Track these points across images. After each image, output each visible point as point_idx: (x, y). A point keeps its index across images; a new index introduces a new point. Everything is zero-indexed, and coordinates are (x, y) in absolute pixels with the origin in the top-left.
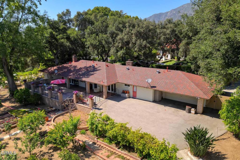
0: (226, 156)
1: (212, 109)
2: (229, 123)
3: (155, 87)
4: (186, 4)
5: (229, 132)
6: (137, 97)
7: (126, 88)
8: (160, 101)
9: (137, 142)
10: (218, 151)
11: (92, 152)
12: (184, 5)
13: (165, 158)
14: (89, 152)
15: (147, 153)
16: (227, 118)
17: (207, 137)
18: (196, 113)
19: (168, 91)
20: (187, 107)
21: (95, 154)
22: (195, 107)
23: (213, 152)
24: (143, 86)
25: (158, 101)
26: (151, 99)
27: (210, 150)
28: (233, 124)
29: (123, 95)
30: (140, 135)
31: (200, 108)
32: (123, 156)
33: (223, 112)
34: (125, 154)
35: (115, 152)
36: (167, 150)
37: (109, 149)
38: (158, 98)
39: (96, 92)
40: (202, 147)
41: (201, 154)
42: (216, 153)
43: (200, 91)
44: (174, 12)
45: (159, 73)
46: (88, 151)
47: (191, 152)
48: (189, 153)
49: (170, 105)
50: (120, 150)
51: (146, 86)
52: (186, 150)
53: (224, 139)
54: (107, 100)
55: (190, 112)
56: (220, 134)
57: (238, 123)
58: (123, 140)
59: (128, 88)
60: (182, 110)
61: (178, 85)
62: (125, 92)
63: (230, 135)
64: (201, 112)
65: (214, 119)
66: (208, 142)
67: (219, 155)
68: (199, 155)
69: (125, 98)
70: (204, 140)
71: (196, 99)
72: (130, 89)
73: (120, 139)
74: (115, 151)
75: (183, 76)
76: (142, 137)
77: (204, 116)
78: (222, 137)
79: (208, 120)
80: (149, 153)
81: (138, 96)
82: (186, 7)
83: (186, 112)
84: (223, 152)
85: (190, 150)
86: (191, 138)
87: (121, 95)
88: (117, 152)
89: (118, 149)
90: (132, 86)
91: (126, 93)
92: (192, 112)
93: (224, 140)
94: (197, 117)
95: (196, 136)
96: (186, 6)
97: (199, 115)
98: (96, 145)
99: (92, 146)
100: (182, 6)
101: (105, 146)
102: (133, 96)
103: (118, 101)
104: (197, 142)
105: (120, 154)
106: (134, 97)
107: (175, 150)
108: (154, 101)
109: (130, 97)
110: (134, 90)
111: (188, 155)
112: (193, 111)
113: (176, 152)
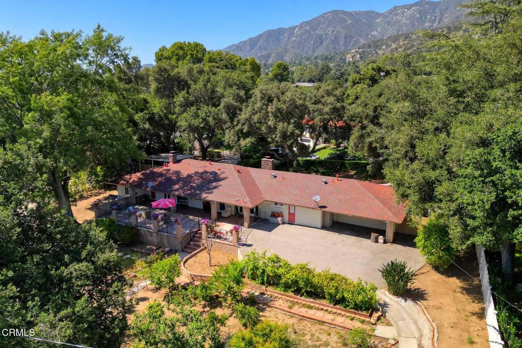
0: (426, 292)
1: (404, 235)
2: (427, 253)
3: (326, 207)
4: (329, 12)
5: (428, 265)
6: (296, 223)
7: (277, 209)
8: (331, 227)
9: (327, 285)
10: (416, 288)
11: (265, 304)
12: (326, 13)
13: (363, 299)
14: (261, 305)
15: (341, 297)
16: (424, 247)
17: (406, 272)
18: (385, 242)
19: (345, 213)
20: (373, 235)
21: (270, 306)
22: (382, 233)
23: (412, 289)
24: (307, 206)
25: (328, 226)
26: (319, 225)
27: (408, 287)
28: (432, 254)
29: (272, 220)
30: (330, 276)
31: (390, 234)
32: (309, 305)
33: (420, 240)
34: (312, 302)
35: (297, 302)
36: (364, 291)
37: (288, 298)
38: (328, 222)
39: (226, 216)
40: (401, 283)
41: (400, 292)
42: (415, 289)
43: (389, 212)
44: (308, 28)
45: (326, 183)
46: (259, 303)
47: (389, 290)
48: (387, 293)
49: (348, 232)
50: (303, 298)
51: (312, 206)
52: (383, 290)
53: (423, 273)
54: (251, 229)
55: (377, 241)
56: (417, 268)
57: (437, 253)
58: (306, 285)
59: (281, 208)
60: (365, 239)
61: (358, 204)
62: (277, 215)
63: (429, 268)
64: (391, 241)
65: (408, 249)
66: (407, 278)
67: (418, 292)
68: (398, 293)
69: (278, 225)
70: (404, 275)
71: (383, 223)
72: (285, 210)
73: (301, 284)
74: (296, 300)
75: (362, 188)
76: (332, 279)
77: (395, 245)
78: (421, 271)
79: (401, 250)
80: (343, 296)
81: (297, 220)
82: (330, 18)
83: (372, 241)
84: (423, 288)
85: (388, 289)
86: (388, 273)
87: (270, 221)
88: (300, 301)
89: (301, 296)
90: (288, 206)
91: (278, 217)
92: (379, 240)
93: (424, 275)
94: (387, 247)
95: (395, 271)
96: (330, 16)
97: (388, 244)
98: (266, 296)
99: (261, 297)
100: (322, 16)
101: (280, 296)
102: (289, 220)
103: (270, 231)
104: (397, 278)
105: (304, 303)
106: (291, 222)
107: (374, 289)
108: (324, 227)
109: (284, 223)
110: (291, 212)
111: (386, 295)
112: (381, 239)
113: (374, 291)
